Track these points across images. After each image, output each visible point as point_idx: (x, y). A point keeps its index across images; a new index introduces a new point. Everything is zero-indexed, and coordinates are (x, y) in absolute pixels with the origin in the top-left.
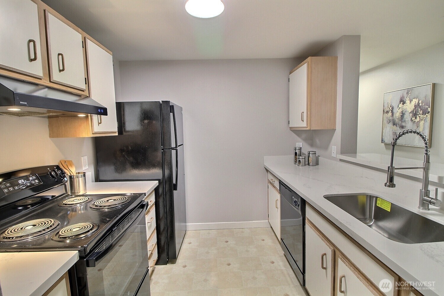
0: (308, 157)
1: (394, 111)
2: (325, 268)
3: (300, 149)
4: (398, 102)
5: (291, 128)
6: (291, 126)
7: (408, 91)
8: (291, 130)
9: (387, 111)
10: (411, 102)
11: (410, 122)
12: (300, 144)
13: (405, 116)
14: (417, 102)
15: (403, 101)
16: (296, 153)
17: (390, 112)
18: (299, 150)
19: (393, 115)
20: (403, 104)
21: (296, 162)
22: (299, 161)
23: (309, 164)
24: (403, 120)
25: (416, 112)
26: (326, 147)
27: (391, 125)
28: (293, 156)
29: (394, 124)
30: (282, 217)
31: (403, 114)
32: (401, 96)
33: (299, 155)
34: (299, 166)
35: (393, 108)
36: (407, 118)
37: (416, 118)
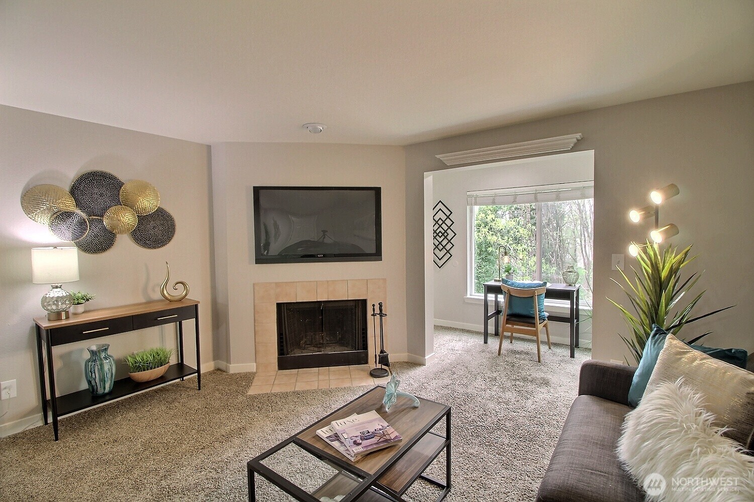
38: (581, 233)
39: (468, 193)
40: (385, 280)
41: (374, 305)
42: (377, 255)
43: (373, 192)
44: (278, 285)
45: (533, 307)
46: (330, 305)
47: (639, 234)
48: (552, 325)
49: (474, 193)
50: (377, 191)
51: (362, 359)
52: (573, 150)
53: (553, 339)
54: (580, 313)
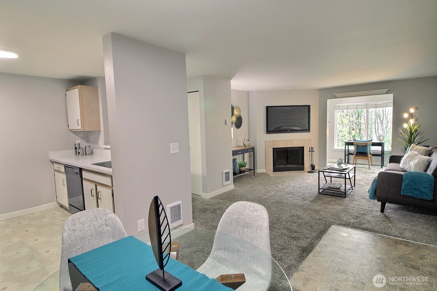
0: (85, 149)
2: (93, 196)
3: (79, 144)
5: (70, 130)
6: (70, 128)
8: (71, 131)
12: (78, 141)
16: (76, 148)
21: (76, 154)
22: (79, 153)
23: (86, 154)
26: (97, 142)
28: (74, 150)
30: (69, 198)
33: (78, 149)
34: (79, 156)
38: (375, 120)
39: (335, 105)
40: (311, 139)
41: (310, 148)
42: (308, 130)
43: (307, 107)
44: (273, 141)
45: (367, 149)
46: (290, 149)
47: (407, 121)
48: (373, 157)
49: (338, 105)
50: (309, 107)
51: (302, 169)
52: (386, 93)
53: (373, 163)
54: (384, 152)
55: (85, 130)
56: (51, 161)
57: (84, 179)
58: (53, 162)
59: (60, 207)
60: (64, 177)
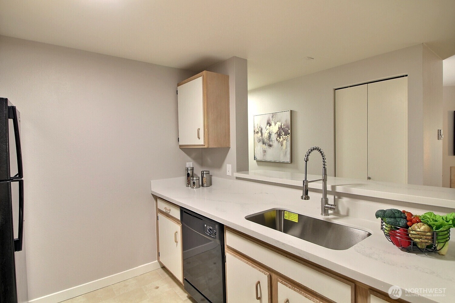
0: (202, 178)
1: (263, 131)
3: (192, 169)
4: (266, 124)
5: (180, 146)
6: (181, 143)
7: (273, 115)
8: (180, 148)
9: (257, 132)
10: (275, 124)
11: (276, 141)
12: (191, 163)
13: (272, 136)
14: (280, 125)
15: (269, 124)
16: (188, 174)
17: (260, 132)
18: (192, 171)
19: (262, 135)
20: (270, 126)
21: (189, 184)
22: (194, 183)
23: (203, 185)
24: (270, 140)
25: (279, 133)
27: (261, 143)
29: (264, 143)
31: (270, 135)
32: (267, 119)
33: (191, 176)
34: (193, 188)
35: (262, 129)
36: (273, 138)
37: (280, 138)
55: (210, 147)
56: (153, 195)
57: (229, 248)
58: (156, 198)
59: (162, 268)
60: (178, 228)
